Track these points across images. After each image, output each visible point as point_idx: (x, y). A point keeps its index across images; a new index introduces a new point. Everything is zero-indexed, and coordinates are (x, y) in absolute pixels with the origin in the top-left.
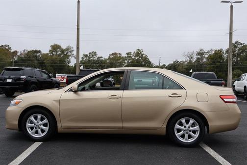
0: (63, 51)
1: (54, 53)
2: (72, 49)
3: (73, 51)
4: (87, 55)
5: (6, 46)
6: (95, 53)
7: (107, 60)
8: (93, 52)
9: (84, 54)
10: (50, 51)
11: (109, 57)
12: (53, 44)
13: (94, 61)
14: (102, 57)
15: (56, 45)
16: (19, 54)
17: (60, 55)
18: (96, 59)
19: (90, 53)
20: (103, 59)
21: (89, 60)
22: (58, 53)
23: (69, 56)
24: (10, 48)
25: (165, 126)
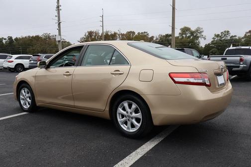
0: (192, 33)
1: (184, 36)
2: (201, 30)
3: (202, 31)
4: (218, 35)
5: (145, 32)
6: (228, 32)
7: (243, 38)
8: (225, 32)
9: (215, 34)
10: (180, 34)
11: (245, 35)
12: (183, 27)
13: (226, 40)
14: (235, 36)
15: (186, 28)
16: (154, 39)
17: (189, 37)
18: (229, 38)
19: (222, 33)
20: (237, 38)
21: (221, 40)
22: (188, 35)
23: (198, 37)
24: (148, 34)
25: (107, 109)
